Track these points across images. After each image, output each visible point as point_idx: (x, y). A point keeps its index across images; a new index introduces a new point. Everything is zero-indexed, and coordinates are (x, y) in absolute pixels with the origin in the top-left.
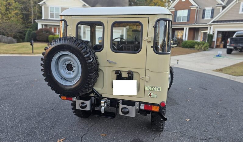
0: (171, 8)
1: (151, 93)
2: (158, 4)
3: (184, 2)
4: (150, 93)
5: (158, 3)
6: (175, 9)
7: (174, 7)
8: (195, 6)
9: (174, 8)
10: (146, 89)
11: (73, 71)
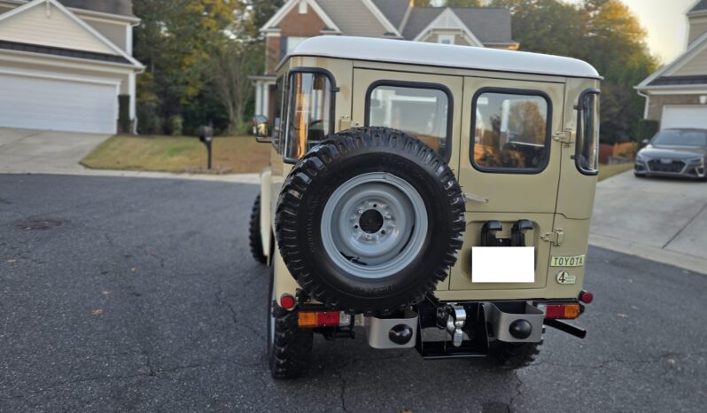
0: (270, 28)
1: (563, 274)
2: (213, 7)
3: (304, 15)
4: (561, 273)
5: (216, 5)
6: (282, 33)
7: (277, 27)
8: (333, 30)
9: (277, 30)
10: (553, 264)
11: (383, 232)
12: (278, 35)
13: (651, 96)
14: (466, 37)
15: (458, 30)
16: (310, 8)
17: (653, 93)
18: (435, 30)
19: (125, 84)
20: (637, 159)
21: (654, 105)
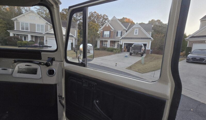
0: (101, 29)
3: (107, 27)
8: (113, 29)
12: (102, 31)
13: (190, 41)
14: (141, 29)
15: (139, 28)
16: (108, 25)
17: (190, 40)
18: (134, 28)
19: (73, 41)
20: (188, 57)
21: (190, 43)
